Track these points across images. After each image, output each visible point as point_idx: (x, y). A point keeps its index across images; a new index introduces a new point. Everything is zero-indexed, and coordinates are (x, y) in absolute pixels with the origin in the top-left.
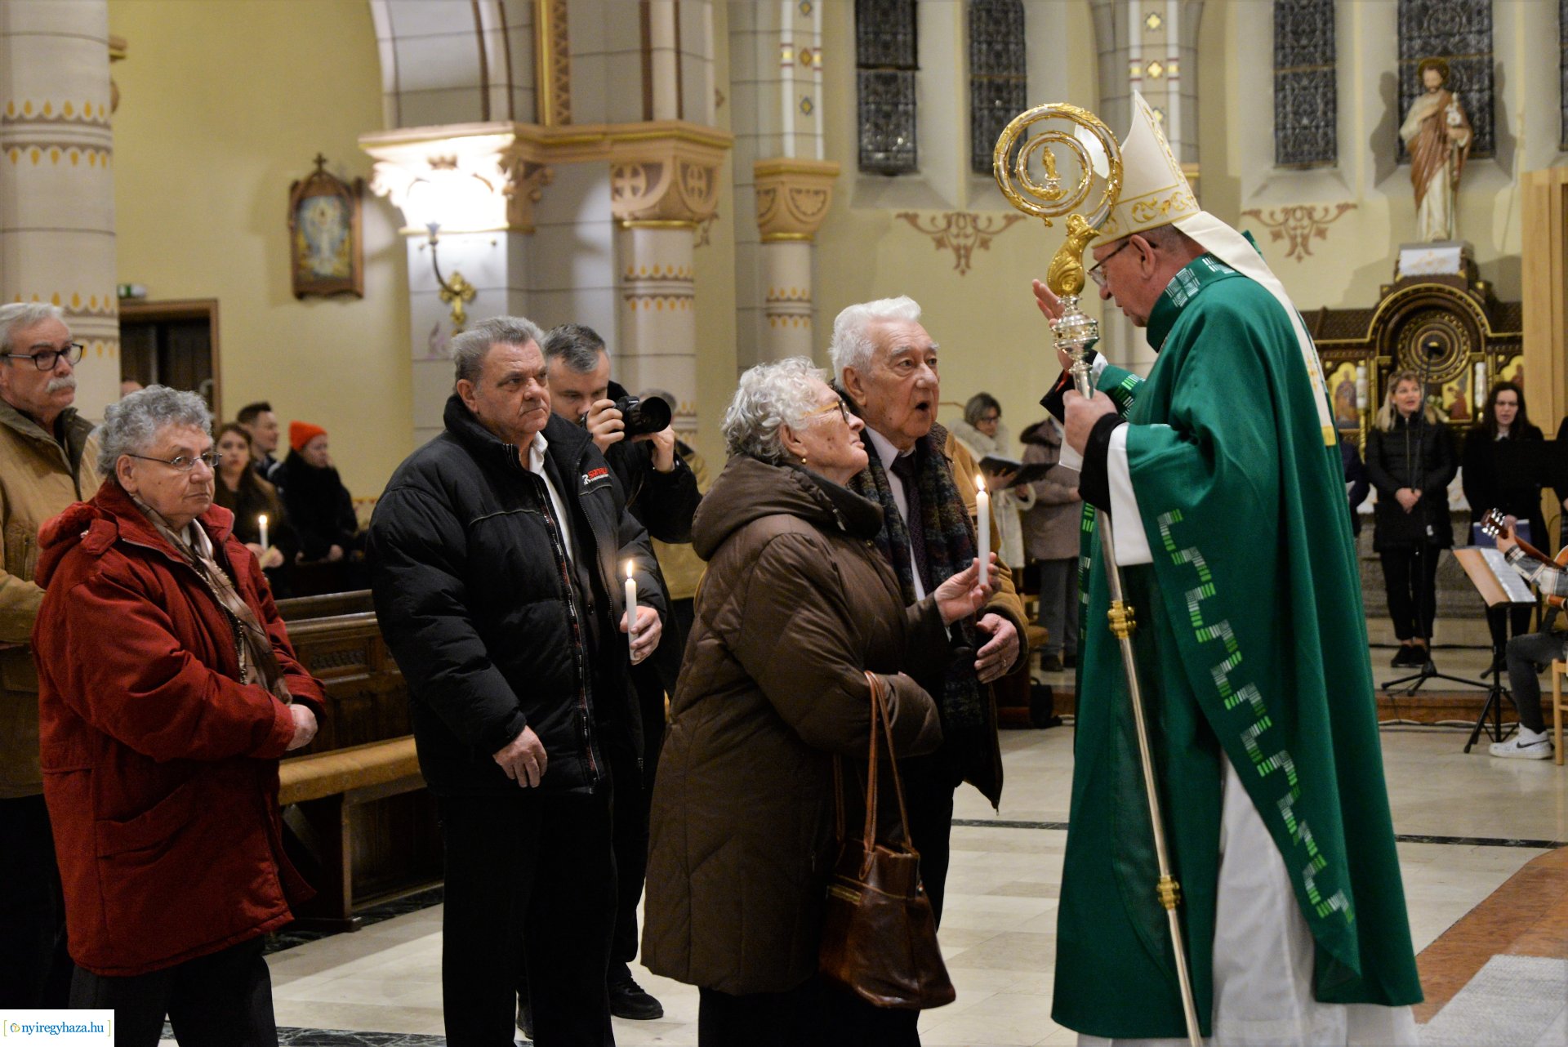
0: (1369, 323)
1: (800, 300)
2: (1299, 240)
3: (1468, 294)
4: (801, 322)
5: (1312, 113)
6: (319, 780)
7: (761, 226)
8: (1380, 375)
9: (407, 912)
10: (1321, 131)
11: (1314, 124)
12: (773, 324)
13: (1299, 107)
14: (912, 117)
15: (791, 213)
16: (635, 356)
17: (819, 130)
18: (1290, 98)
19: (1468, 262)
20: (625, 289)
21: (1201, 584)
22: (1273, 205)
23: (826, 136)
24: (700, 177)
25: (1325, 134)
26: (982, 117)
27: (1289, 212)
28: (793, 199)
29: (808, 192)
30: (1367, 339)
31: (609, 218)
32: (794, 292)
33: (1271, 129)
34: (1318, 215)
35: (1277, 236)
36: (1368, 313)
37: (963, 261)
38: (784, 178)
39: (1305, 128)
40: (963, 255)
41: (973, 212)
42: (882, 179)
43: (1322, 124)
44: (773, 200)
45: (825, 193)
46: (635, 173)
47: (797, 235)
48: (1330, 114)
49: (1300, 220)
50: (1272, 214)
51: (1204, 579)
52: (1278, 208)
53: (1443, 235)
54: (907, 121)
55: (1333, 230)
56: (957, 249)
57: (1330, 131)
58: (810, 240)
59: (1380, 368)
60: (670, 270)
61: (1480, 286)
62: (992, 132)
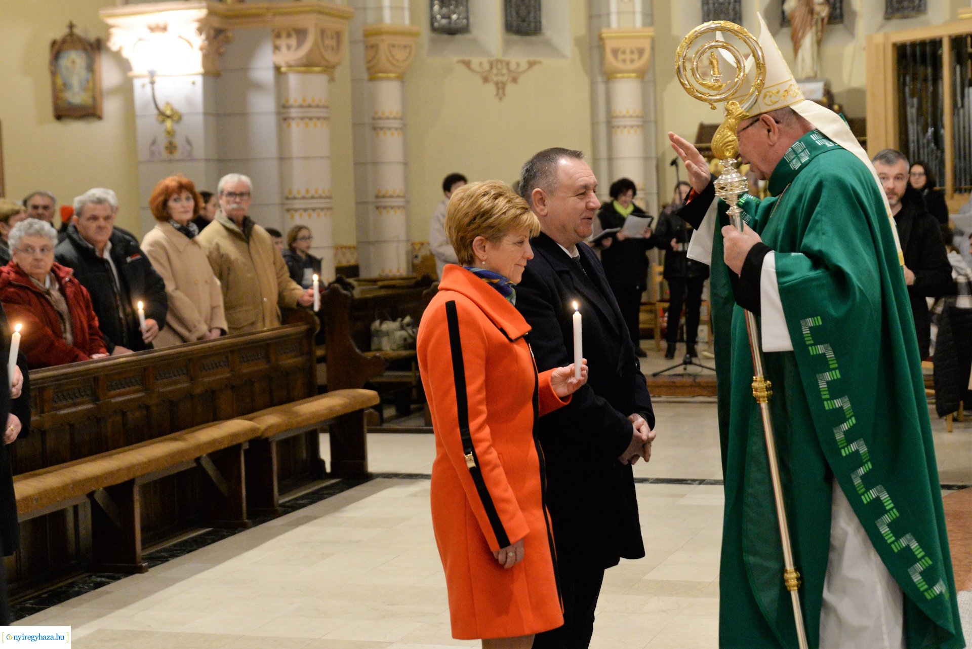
1: (395, 118)
4: (396, 133)
6: (119, 471)
7: (369, 69)
9: (177, 556)
10: (731, 6)
11: (727, 1)
12: (377, 134)
15: (390, 61)
16: (290, 158)
17: (406, 5)
19: (828, 93)
20: (283, 113)
21: (831, 370)
23: (411, 9)
24: (332, 38)
25: (734, 9)
28: (390, 51)
29: (399, 46)
31: (271, 65)
32: (391, 113)
33: (700, 4)
37: (501, 92)
38: (384, 37)
39: (721, 4)
40: (501, 87)
41: (507, 58)
42: (446, 37)
43: (732, 0)
44: (376, 52)
45: (410, 47)
46: (289, 36)
47: (392, 75)
51: (832, 366)
53: (812, 74)
56: (497, 84)
57: (737, 6)
58: (401, 78)
60: (313, 100)
61: (836, 107)
62: (518, 6)
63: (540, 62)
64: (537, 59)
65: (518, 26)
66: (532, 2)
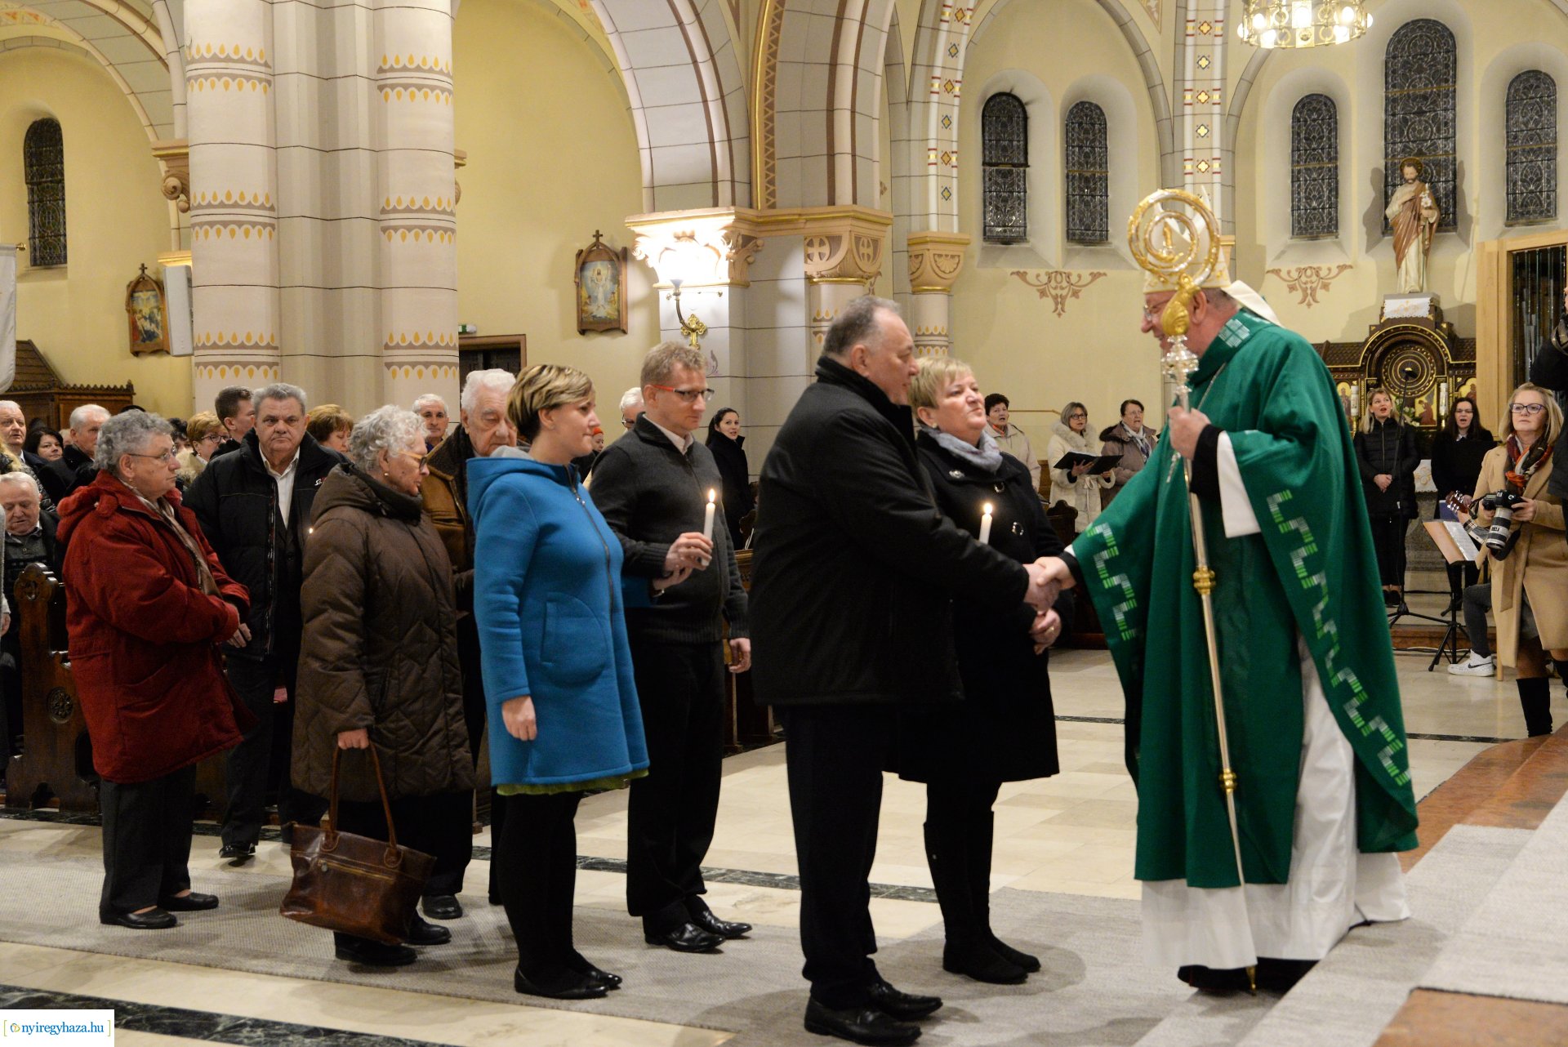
0: (1360, 353)
1: (940, 335)
2: (1309, 292)
3: (1435, 332)
4: (940, 351)
5: (1319, 198)
7: (911, 281)
10: (1326, 211)
11: (1321, 206)
13: (1310, 194)
14: (1023, 201)
15: (934, 271)
17: (955, 211)
18: (1303, 187)
19: (1435, 309)
20: (814, 326)
22: (1290, 265)
23: (960, 215)
24: (868, 246)
25: (1330, 213)
26: (1074, 201)
27: (1300, 271)
28: (936, 261)
29: (947, 256)
30: (1359, 365)
31: (802, 275)
32: (936, 329)
33: (1288, 210)
34: (1323, 273)
35: (1292, 288)
36: (1359, 345)
37: (1060, 306)
38: (929, 246)
39: (1314, 209)
40: (1059, 301)
41: (1067, 270)
42: (1000, 246)
43: (1327, 206)
44: (921, 262)
45: (959, 256)
46: (822, 243)
47: (938, 288)
48: (1333, 199)
49: (1311, 276)
50: (1289, 272)
51: (1307, 541)
52: (1293, 268)
53: (1418, 289)
54: (1019, 204)
55: (1334, 284)
56: (1055, 298)
57: (1333, 211)
58: (947, 291)
59: (1368, 387)
61: (1444, 326)
62: (1081, 212)
63: (1105, 274)
64: (1102, 271)
65: (1082, 234)
66: (1098, 208)
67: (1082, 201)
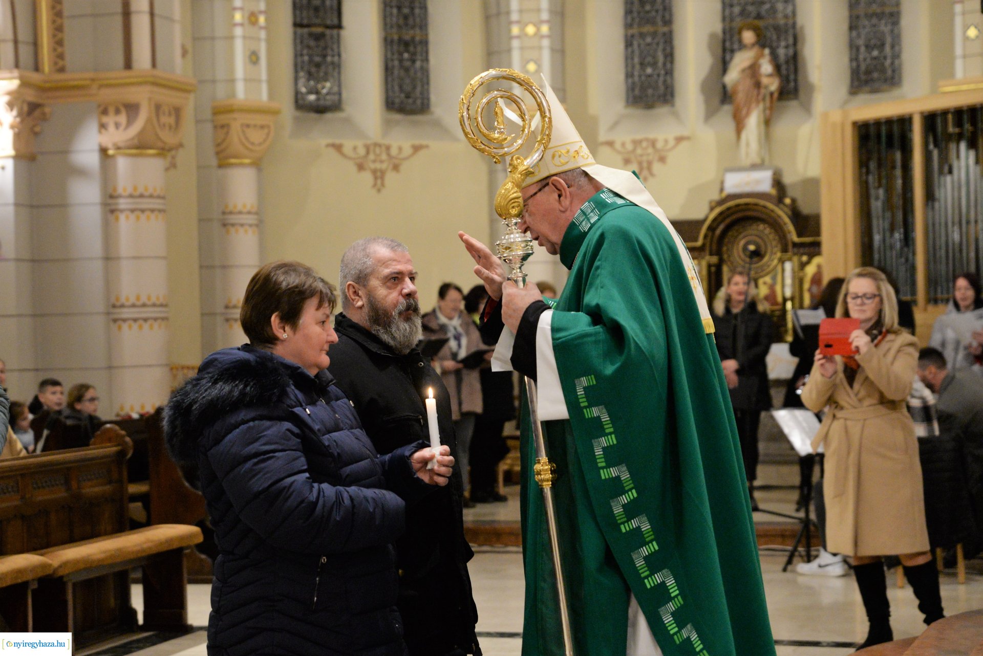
0: (700, 229)
1: (249, 213)
2: (645, 165)
3: (778, 207)
4: (250, 230)
5: (654, 65)
7: (217, 153)
8: (709, 273)
10: (661, 79)
11: (656, 72)
12: (228, 232)
13: (644, 59)
14: (337, 66)
15: (243, 145)
16: (118, 258)
17: (264, 76)
18: (637, 53)
19: (778, 183)
20: (109, 204)
21: (605, 435)
22: (624, 137)
23: (270, 82)
24: (170, 114)
25: (665, 81)
26: (393, 67)
27: (637, 143)
28: (243, 132)
29: (255, 126)
30: (699, 243)
31: (96, 147)
32: (244, 206)
33: (622, 77)
34: (660, 145)
35: (627, 161)
36: (700, 223)
37: (379, 182)
38: (236, 115)
39: (650, 76)
40: (379, 176)
41: (386, 142)
42: (313, 115)
43: (663, 72)
44: (227, 133)
45: (268, 127)
46: (117, 112)
47: (247, 161)
48: (668, 65)
49: (646, 148)
50: (623, 145)
51: (607, 431)
52: (628, 139)
53: (757, 161)
54: (334, 69)
55: (671, 157)
56: (374, 172)
57: (668, 78)
58: (257, 164)
59: (709, 266)
60: (146, 189)
61: (788, 201)
62: (401, 79)
63: (427, 147)
64: (424, 142)
65: (402, 102)
66: (419, 74)
67: (401, 66)
